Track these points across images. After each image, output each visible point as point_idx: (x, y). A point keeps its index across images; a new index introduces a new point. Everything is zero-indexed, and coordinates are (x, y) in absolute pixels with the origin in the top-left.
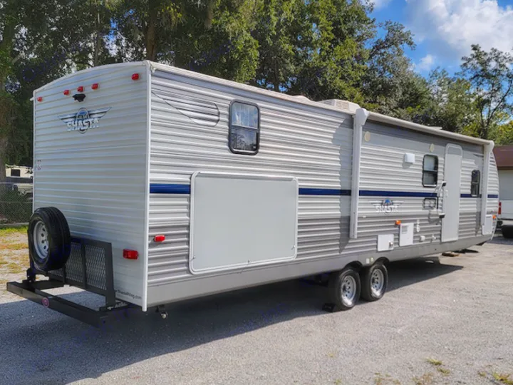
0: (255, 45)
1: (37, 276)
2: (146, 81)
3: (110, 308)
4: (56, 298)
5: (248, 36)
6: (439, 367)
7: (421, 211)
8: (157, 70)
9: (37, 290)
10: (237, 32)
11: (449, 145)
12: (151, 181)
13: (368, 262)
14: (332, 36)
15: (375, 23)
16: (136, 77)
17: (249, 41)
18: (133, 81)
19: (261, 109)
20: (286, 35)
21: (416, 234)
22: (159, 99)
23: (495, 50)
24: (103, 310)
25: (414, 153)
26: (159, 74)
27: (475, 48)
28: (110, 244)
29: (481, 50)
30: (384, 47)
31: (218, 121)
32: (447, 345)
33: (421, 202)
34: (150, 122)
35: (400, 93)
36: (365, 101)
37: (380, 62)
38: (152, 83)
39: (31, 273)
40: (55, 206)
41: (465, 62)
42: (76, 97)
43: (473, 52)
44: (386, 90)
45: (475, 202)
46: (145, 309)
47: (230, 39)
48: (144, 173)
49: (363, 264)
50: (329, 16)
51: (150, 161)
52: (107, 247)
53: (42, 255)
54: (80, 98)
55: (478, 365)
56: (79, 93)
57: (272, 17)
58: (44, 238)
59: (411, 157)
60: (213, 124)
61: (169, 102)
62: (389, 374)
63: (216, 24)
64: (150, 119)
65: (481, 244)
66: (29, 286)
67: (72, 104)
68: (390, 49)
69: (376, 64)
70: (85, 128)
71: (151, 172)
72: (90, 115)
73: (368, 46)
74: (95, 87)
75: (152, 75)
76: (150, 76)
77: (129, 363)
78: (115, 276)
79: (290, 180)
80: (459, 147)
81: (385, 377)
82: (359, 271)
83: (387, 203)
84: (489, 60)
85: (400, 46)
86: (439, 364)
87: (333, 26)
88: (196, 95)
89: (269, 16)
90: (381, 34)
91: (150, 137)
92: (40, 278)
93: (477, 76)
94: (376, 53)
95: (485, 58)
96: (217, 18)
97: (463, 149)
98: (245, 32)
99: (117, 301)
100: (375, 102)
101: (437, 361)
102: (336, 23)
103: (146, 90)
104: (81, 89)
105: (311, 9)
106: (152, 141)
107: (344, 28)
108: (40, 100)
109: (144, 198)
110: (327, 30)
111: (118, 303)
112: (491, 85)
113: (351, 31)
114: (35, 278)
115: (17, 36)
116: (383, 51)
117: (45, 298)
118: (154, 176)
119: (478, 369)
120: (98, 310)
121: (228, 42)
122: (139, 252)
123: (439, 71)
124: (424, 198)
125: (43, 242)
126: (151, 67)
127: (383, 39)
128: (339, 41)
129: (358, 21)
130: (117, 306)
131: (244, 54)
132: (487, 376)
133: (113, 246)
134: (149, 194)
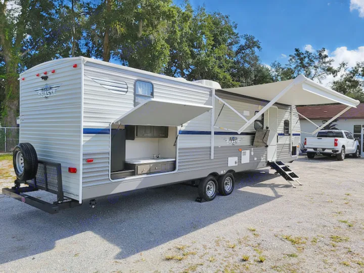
0: (168, 47)
1: (21, 184)
2: (81, 68)
3: (60, 202)
4: (30, 197)
5: (163, 42)
6: (254, 232)
8: (88, 62)
9: (21, 193)
10: (157, 40)
12: (84, 126)
13: (222, 173)
14: (213, 43)
15: (238, 36)
16: (75, 66)
17: (163, 45)
18: (74, 68)
19: (154, 85)
20: (186, 42)
21: (251, 157)
22: (88, 79)
23: (308, 52)
24: (56, 203)
26: (88, 64)
27: (297, 50)
28: (60, 164)
29: (300, 51)
30: (244, 49)
31: (127, 92)
32: (262, 219)
34: (83, 92)
35: (253, 76)
36: (233, 81)
37: (242, 58)
38: (84, 70)
39: (17, 183)
40: (30, 143)
41: (291, 58)
42: (43, 78)
43: (296, 52)
44: (246, 74)
45: (287, 138)
46: (80, 202)
47: (153, 43)
48: (80, 122)
49: (219, 174)
50: (211, 31)
51: (83, 115)
52: (59, 166)
53: (21, 170)
54: (45, 78)
55: (275, 231)
56: (45, 75)
57: (177, 31)
58: (23, 161)
60: (124, 93)
61: (95, 80)
62: (225, 237)
63: (145, 35)
64: (83, 91)
65: (291, 162)
66: (16, 190)
67: (41, 81)
68: (248, 50)
69: (240, 59)
70: (48, 96)
71: (84, 121)
72: (51, 88)
73: (235, 48)
74: (53, 72)
75: (84, 65)
76: (83, 65)
77: (72, 235)
78: (63, 183)
81: (221, 239)
82: (217, 178)
83: (233, 139)
84: (305, 57)
85: (253, 49)
86: (254, 230)
87: (213, 37)
88: (113, 77)
89: (175, 31)
90: (243, 42)
91: (83, 101)
92: (22, 185)
93: (298, 66)
94: (240, 53)
95: (302, 56)
96: (145, 31)
97: (279, 108)
98: (161, 40)
99: (65, 198)
100: (239, 81)
101: (253, 229)
102: (215, 36)
103: (80, 73)
104: (46, 73)
105: (201, 27)
106: (84, 103)
107: (220, 38)
108: (23, 79)
109: (80, 136)
110: (210, 40)
111: (66, 199)
112: (305, 72)
113: (225, 40)
114: (20, 185)
115: (25, 40)
116: (243, 51)
117: (23, 197)
118: (85, 124)
119: (275, 233)
120: (53, 203)
121: (151, 45)
122: (77, 168)
123: (276, 63)
125: (22, 164)
126: (84, 60)
127: (244, 44)
128: (217, 45)
129: (229, 34)
130: (64, 201)
131: (161, 53)
132: (279, 236)
133: (62, 165)
134: (82, 134)
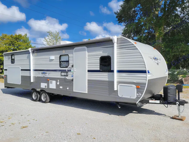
7: (60, 77)
11: (76, 48)
13: (38, 90)
25: (54, 56)
31: (10, 59)
33: (60, 73)
45: (107, 75)
59: (53, 57)
79: (19, 68)
80: (85, 47)
83: (44, 73)
97: (87, 47)
124: (61, 72)
